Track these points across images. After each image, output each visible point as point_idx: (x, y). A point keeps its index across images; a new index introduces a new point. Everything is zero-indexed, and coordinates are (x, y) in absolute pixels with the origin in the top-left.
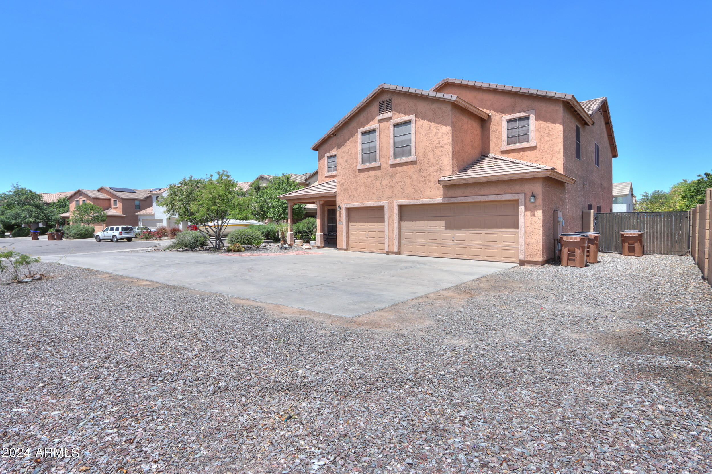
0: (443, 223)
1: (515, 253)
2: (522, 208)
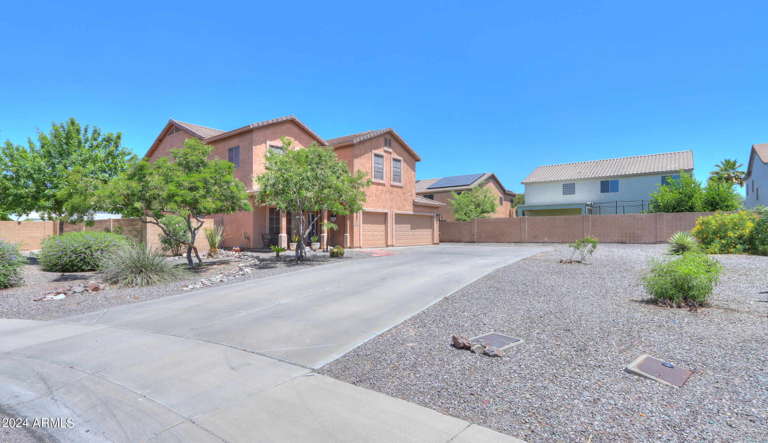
0: (409, 226)
1: (430, 240)
2: (435, 220)
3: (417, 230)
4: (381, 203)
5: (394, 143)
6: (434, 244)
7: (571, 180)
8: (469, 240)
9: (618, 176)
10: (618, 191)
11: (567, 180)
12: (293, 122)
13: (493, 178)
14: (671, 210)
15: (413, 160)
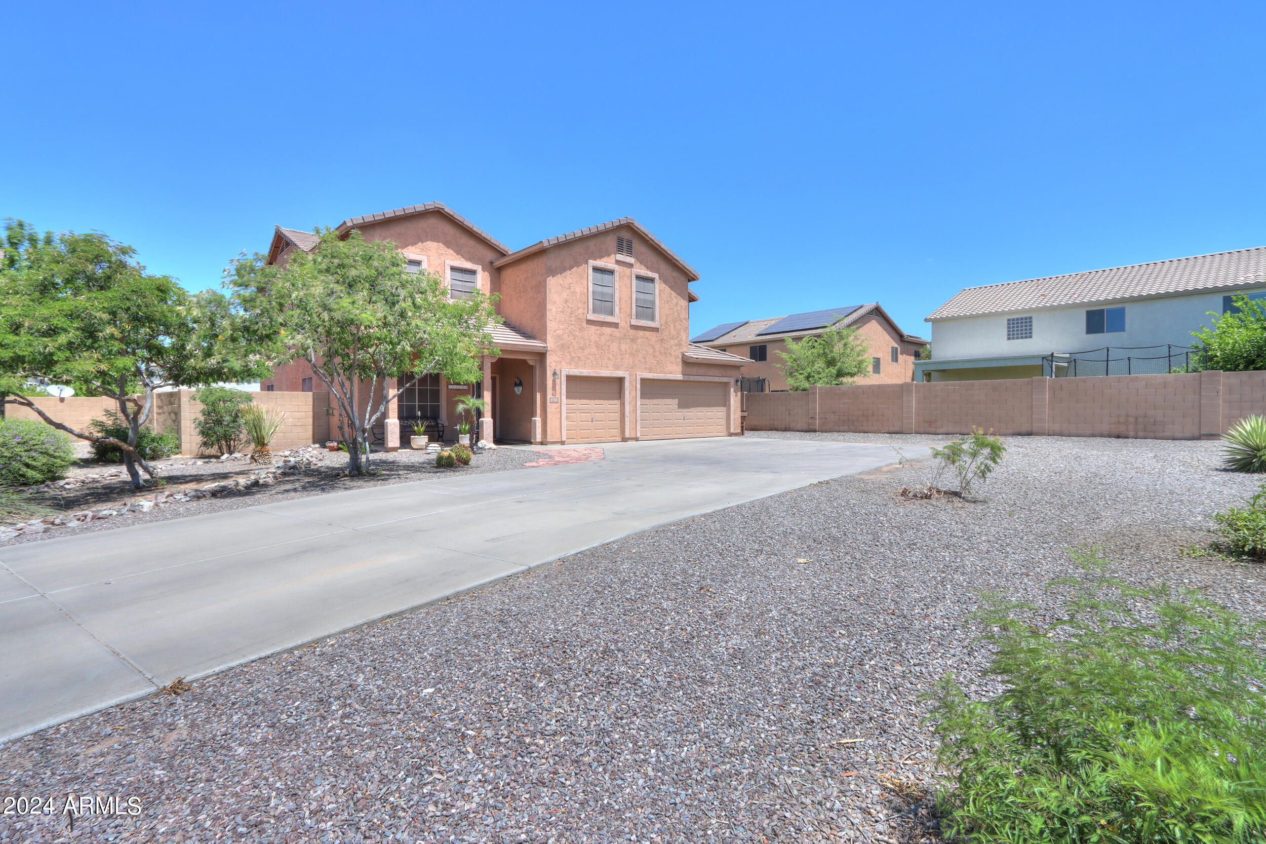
0: (676, 401)
1: (724, 428)
2: (732, 390)
3: (692, 409)
4: (609, 359)
5: (637, 245)
6: (731, 435)
7: (1024, 311)
8: (805, 427)
9: (1124, 300)
10: (1123, 330)
11: (1017, 311)
12: (439, 213)
13: (878, 313)
14: (1241, 367)
15: (683, 279)
